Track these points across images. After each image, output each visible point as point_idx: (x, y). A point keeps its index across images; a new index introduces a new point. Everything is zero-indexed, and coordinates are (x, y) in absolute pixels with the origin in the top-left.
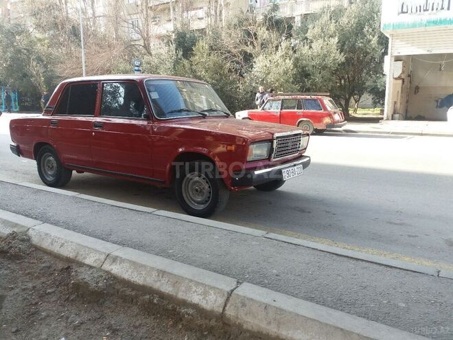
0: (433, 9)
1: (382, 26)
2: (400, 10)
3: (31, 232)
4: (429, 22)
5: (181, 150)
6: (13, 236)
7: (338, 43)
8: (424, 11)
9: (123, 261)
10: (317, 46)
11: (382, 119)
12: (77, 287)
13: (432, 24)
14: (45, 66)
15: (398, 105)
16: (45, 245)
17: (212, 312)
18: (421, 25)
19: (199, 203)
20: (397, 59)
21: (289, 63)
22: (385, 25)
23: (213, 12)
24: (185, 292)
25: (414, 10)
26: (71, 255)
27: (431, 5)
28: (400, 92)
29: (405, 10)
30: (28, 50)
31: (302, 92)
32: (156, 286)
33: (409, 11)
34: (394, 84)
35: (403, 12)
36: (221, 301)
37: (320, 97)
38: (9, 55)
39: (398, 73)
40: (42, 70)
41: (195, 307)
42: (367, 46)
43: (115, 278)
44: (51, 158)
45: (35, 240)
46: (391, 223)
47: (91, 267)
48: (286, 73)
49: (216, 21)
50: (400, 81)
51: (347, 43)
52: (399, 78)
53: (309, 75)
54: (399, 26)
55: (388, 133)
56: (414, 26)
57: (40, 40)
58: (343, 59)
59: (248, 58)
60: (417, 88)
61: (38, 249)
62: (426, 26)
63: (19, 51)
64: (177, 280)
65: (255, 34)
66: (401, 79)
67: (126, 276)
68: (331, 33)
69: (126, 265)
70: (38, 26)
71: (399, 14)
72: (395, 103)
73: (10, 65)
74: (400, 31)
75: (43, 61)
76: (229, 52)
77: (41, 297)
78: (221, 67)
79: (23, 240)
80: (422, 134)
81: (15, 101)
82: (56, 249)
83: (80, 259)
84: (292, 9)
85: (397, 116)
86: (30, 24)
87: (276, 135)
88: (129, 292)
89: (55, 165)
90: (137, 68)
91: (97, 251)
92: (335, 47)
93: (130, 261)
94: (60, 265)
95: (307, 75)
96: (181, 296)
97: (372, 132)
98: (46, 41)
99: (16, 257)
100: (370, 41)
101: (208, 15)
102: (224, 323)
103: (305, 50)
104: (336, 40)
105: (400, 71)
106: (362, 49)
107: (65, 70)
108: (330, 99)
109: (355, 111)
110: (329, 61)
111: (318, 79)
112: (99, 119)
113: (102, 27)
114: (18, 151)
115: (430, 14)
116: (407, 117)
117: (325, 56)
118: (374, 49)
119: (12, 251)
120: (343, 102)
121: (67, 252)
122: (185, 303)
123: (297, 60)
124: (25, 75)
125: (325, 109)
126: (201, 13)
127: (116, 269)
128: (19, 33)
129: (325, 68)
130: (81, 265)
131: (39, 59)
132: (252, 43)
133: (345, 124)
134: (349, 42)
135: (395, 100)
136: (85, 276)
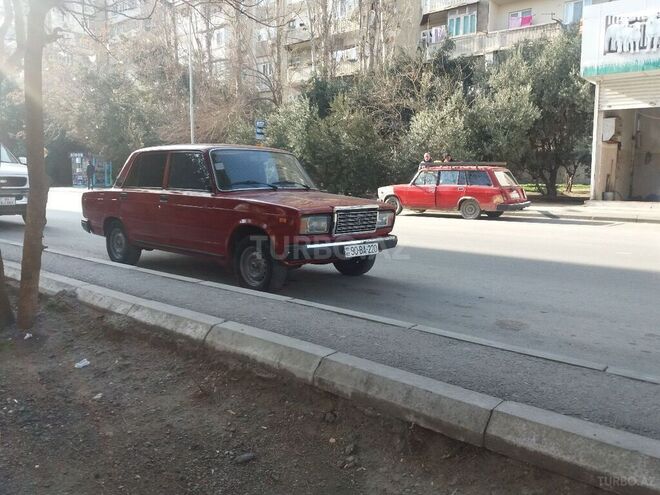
0: (652, 47)
1: (582, 70)
2: (607, 49)
3: (78, 291)
4: (648, 64)
5: (243, 221)
6: (63, 293)
7: (532, 92)
8: (641, 48)
9: (144, 308)
10: (502, 98)
11: (588, 199)
12: (105, 328)
13: (652, 67)
14: (147, 128)
15: (613, 179)
16: (88, 300)
17: (198, 340)
18: (636, 68)
19: (255, 279)
20: (609, 114)
21: (460, 121)
22: (586, 69)
23: (367, 52)
24: (182, 328)
25: (626, 49)
26: (106, 307)
27: (649, 41)
28: (615, 162)
29: (613, 48)
30: (127, 107)
31: (479, 161)
32: (163, 325)
33: (619, 50)
34: (604, 150)
35: (610, 51)
36: (205, 332)
37: (489, 168)
38: (103, 113)
39: (609, 134)
40: (141, 134)
41: (187, 338)
42: (574, 96)
43: (136, 322)
44: (120, 235)
45: (81, 297)
46: (457, 306)
47: (119, 315)
48: (455, 135)
49: (371, 64)
50: (614, 147)
51: (545, 92)
52: (612, 141)
53: (490, 137)
54: (606, 70)
55: (590, 218)
56: (626, 69)
57: (143, 94)
58: (538, 115)
59: (407, 115)
60: (649, 155)
61: (82, 303)
62: (643, 69)
63: (115, 109)
64: (178, 319)
65: (417, 83)
66: (615, 142)
67: (143, 320)
68: (521, 79)
69: (145, 311)
70: (141, 75)
71: (605, 54)
72: (608, 176)
73: (104, 128)
74: (607, 77)
75: (144, 121)
76: (381, 107)
77: (77, 336)
78: (368, 128)
79: (71, 296)
80: (636, 221)
81: (109, 173)
82: (96, 302)
83: (113, 309)
84: (481, 45)
85: (610, 194)
86: (131, 74)
87: (337, 208)
88: (143, 331)
89: (124, 242)
90: (259, 131)
91: (126, 302)
92: (526, 98)
93: (149, 308)
94: (97, 315)
95: (487, 138)
96: (179, 330)
97: (567, 217)
98: (151, 95)
99: (63, 310)
100: (579, 89)
101: (362, 56)
102: (205, 348)
103: (483, 103)
104: (529, 88)
105: (612, 133)
106: (568, 101)
107: (169, 132)
108: (507, 170)
109: (569, 188)
110: (518, 119)
111: (502, 142)
112: (165, 192)
113: (222, 76)
114: (88, 227)
115: (648, 53)
116: (631, 196)
117: (514, 111)
118: (584, 100)
119: (60, 305)
120: (547, 175)
121: (104, 305)
122: (181, 336)
123: (473, 117)
124: (122, 140)
125: (496, 183)
126: (353, 53)
127: (137, 315)
128: (117, 86)
129: (513, 127)
130: (112, 313)
131: (140, 119)
132: (413, 95)
133: (528, 205)
134: (550, 91)
135: (608, 172)
136: (113, 320)
